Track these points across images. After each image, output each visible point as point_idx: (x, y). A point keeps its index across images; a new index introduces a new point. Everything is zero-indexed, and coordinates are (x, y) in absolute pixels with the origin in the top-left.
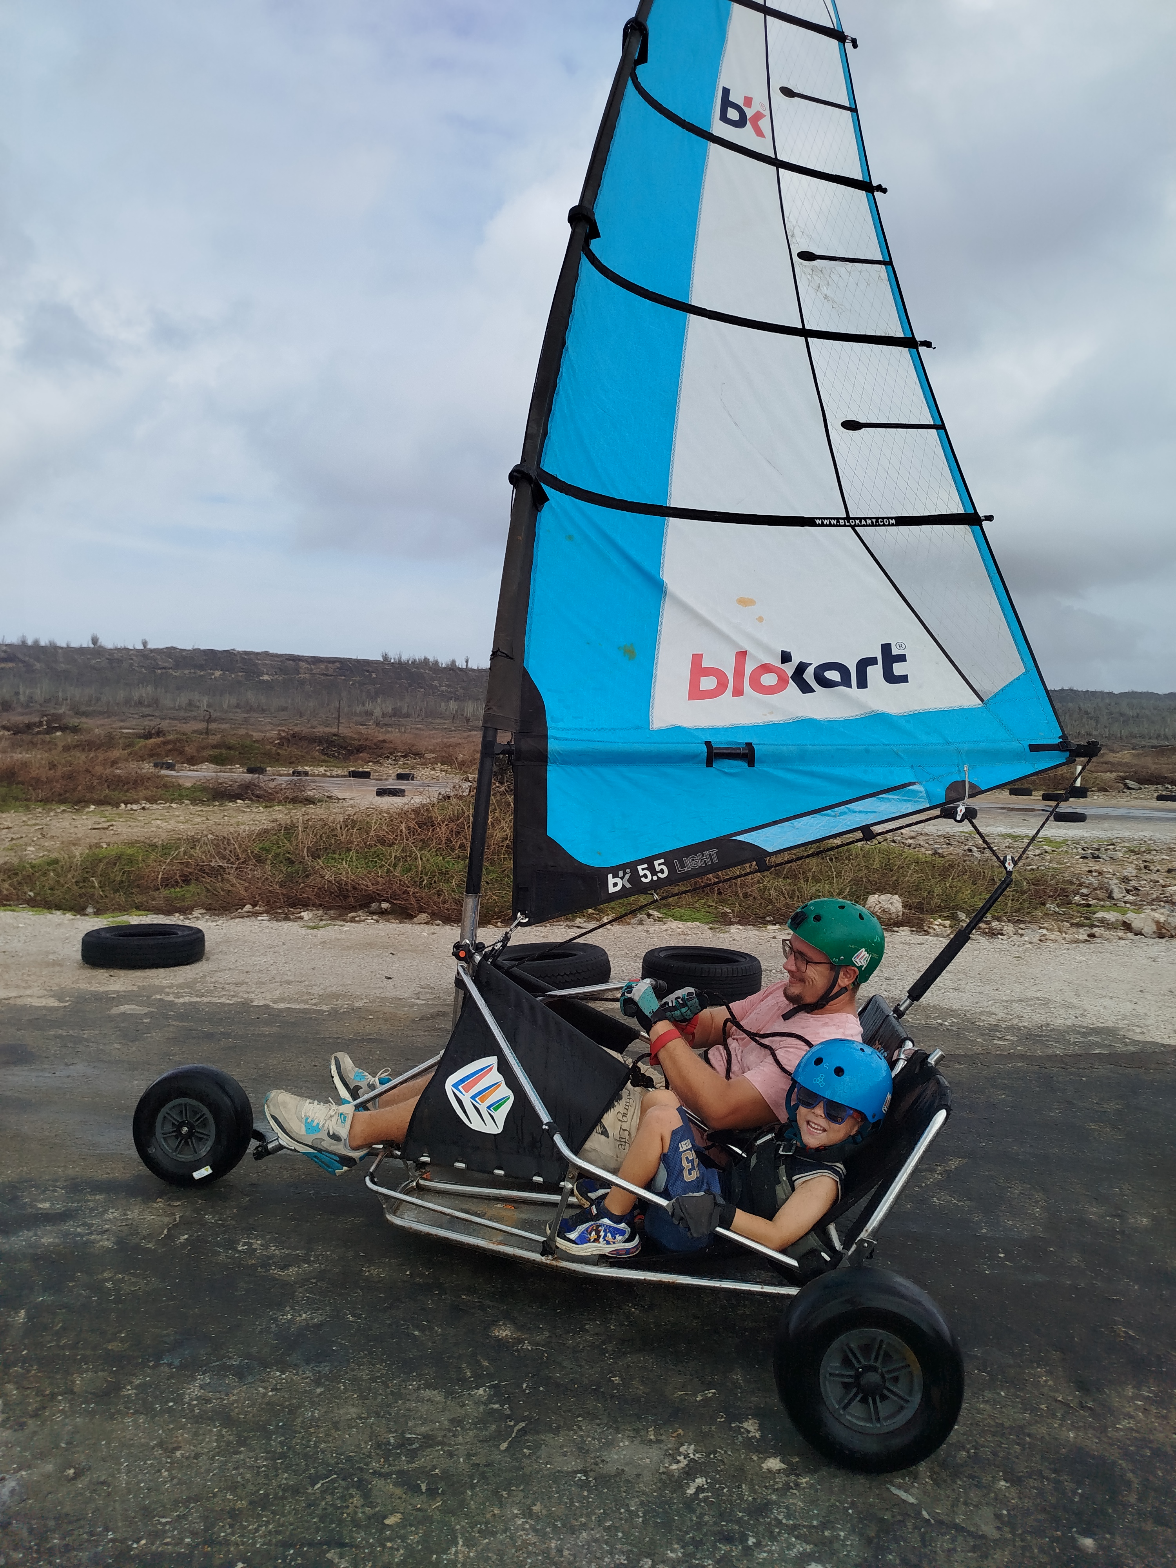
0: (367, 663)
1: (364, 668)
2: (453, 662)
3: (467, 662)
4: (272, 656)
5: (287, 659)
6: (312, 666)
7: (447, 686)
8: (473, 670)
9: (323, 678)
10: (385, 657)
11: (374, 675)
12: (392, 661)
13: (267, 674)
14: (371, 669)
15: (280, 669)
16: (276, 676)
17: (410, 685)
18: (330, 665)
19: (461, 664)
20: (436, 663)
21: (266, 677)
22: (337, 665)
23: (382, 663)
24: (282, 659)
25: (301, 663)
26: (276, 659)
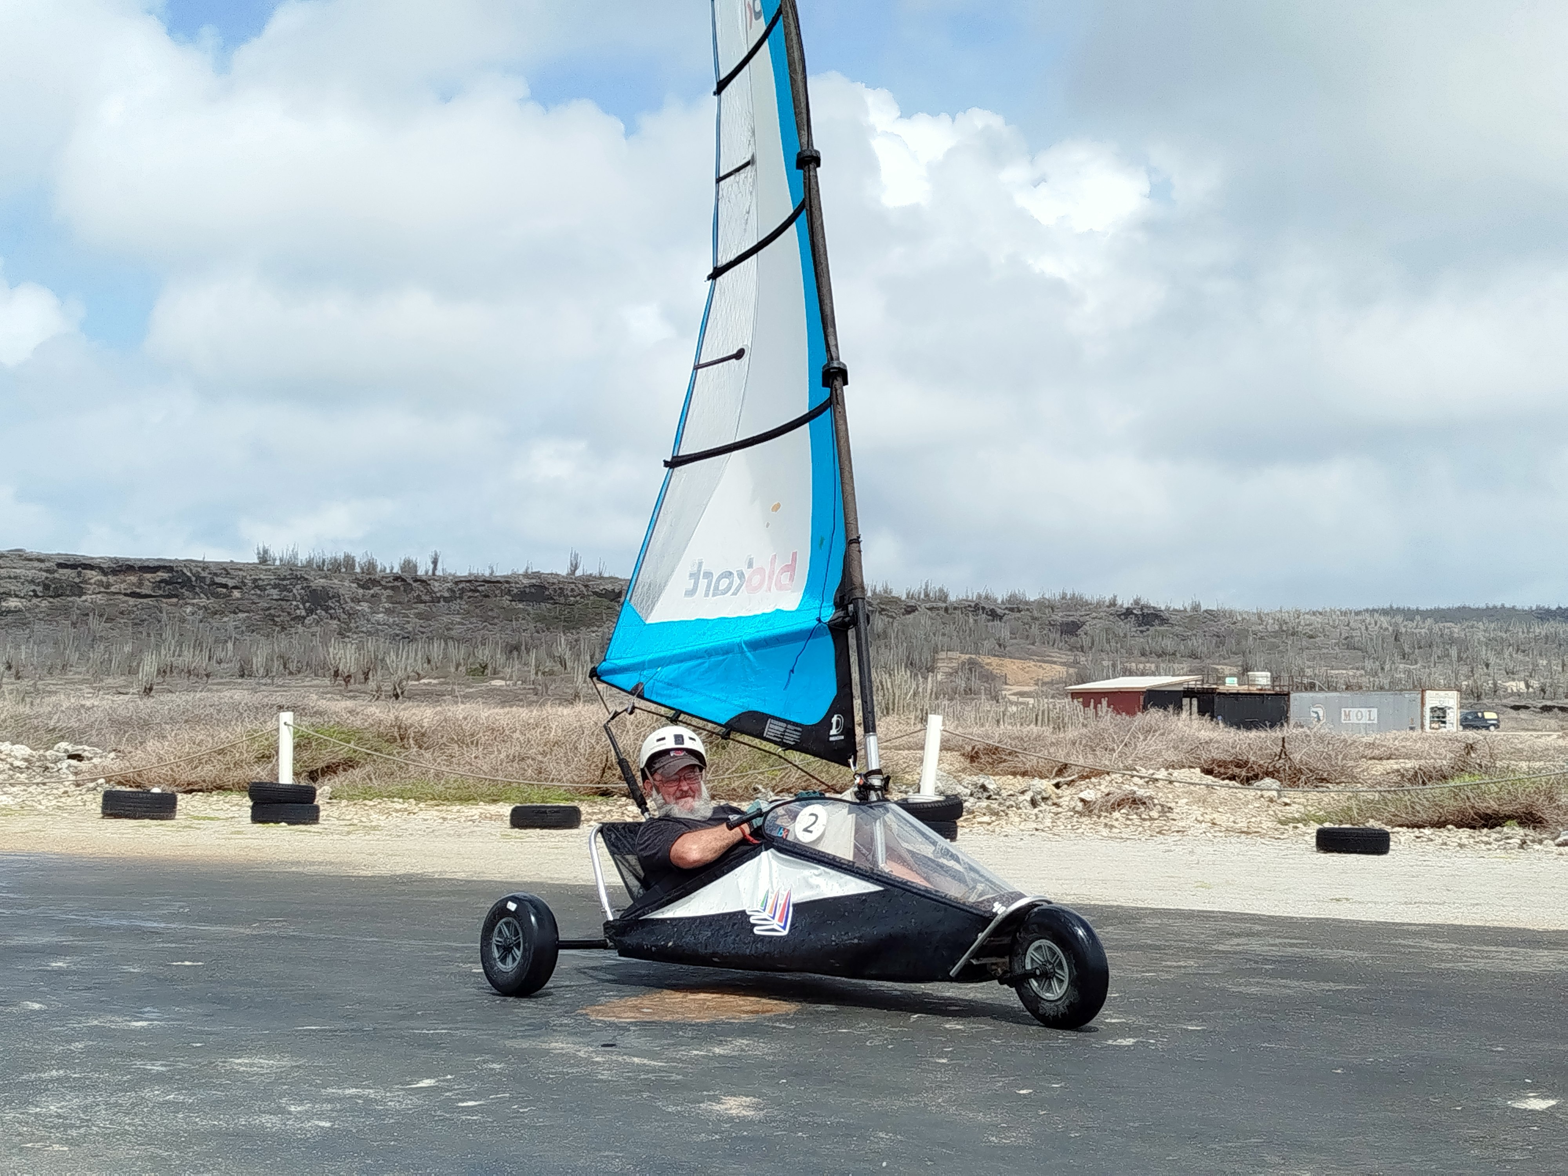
0: (226, 569)
1: (218, 580)
2: (409, 566)
3: (435, 563)
4: (31, 560)
5: (60, 565)
6: (112, 579)
7: (388, 612)
8: (444, 579)
9: (132, 601)
10: (264, 559)
11: (236, 594)
12: (278, 563)
13: (17, 596)
14: (231, 583)
15: (46, 587)
16: (35, 601)
17: (310, 612)
18: (148, 576)
19: (423, 568)
20: (371, 566)
21: (13, 603)
22: (166, 576)
23: (253, 567)
24: (47, 564)
25: (89, 573)
26: (36, 564)
